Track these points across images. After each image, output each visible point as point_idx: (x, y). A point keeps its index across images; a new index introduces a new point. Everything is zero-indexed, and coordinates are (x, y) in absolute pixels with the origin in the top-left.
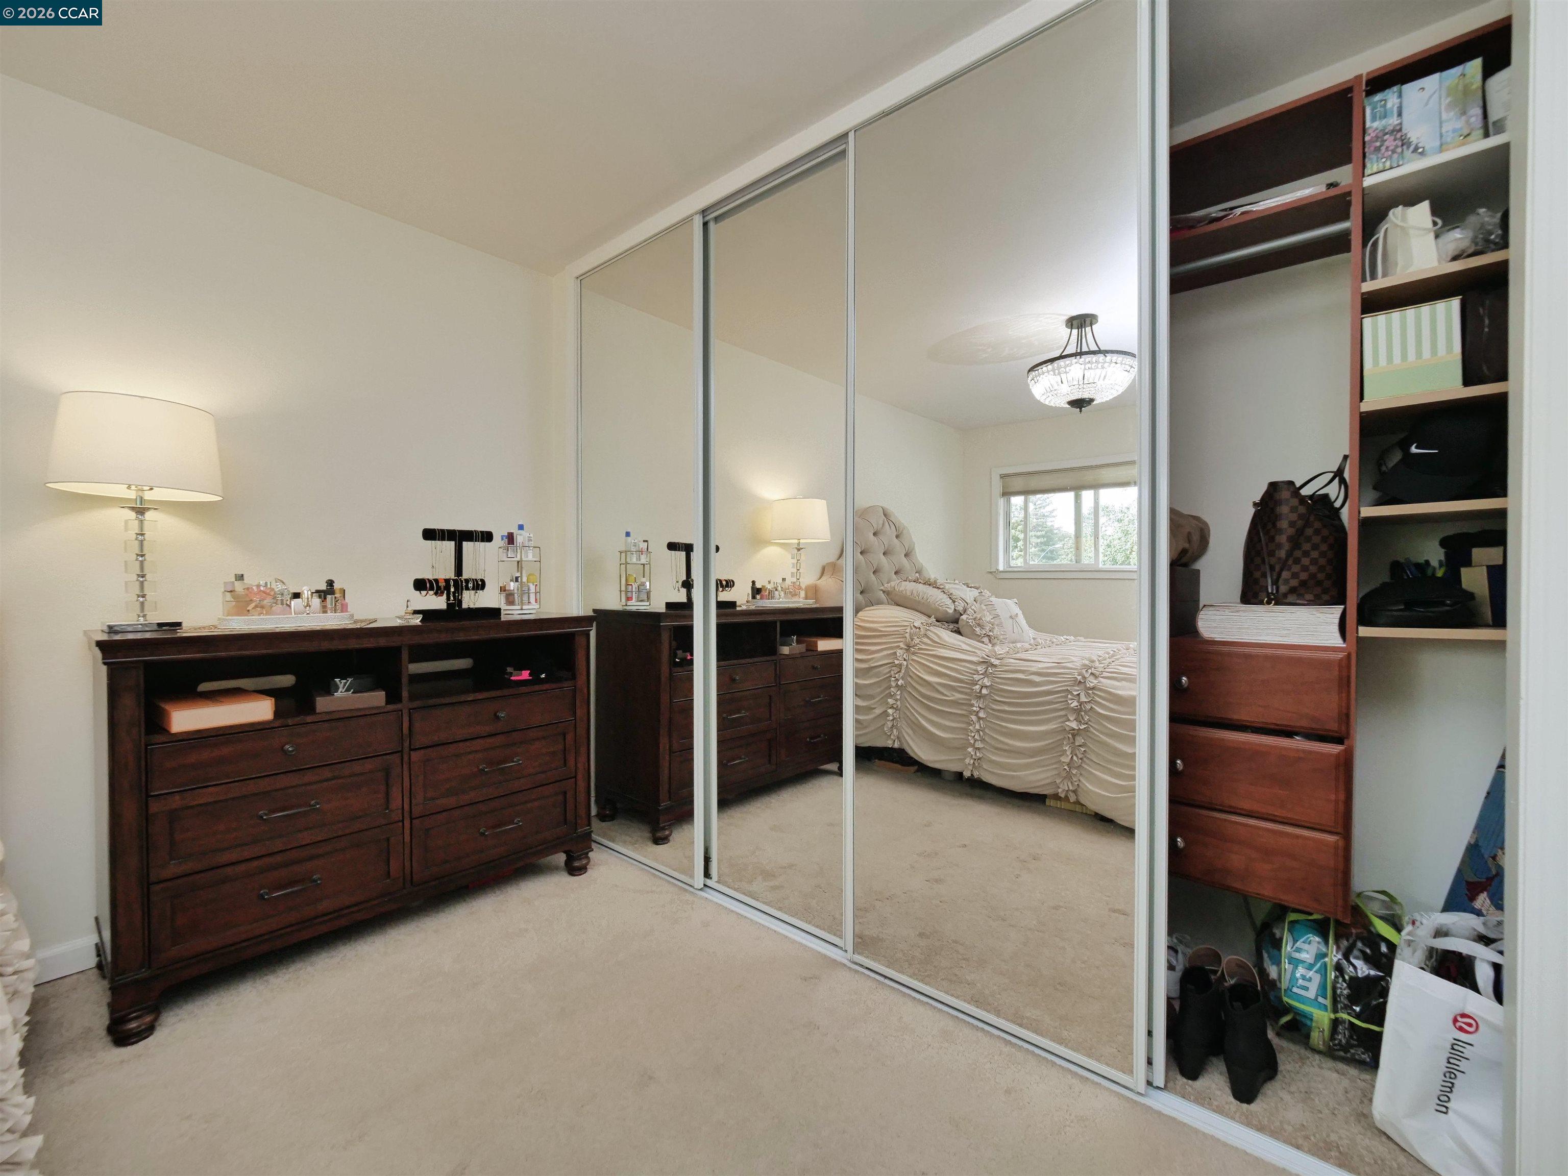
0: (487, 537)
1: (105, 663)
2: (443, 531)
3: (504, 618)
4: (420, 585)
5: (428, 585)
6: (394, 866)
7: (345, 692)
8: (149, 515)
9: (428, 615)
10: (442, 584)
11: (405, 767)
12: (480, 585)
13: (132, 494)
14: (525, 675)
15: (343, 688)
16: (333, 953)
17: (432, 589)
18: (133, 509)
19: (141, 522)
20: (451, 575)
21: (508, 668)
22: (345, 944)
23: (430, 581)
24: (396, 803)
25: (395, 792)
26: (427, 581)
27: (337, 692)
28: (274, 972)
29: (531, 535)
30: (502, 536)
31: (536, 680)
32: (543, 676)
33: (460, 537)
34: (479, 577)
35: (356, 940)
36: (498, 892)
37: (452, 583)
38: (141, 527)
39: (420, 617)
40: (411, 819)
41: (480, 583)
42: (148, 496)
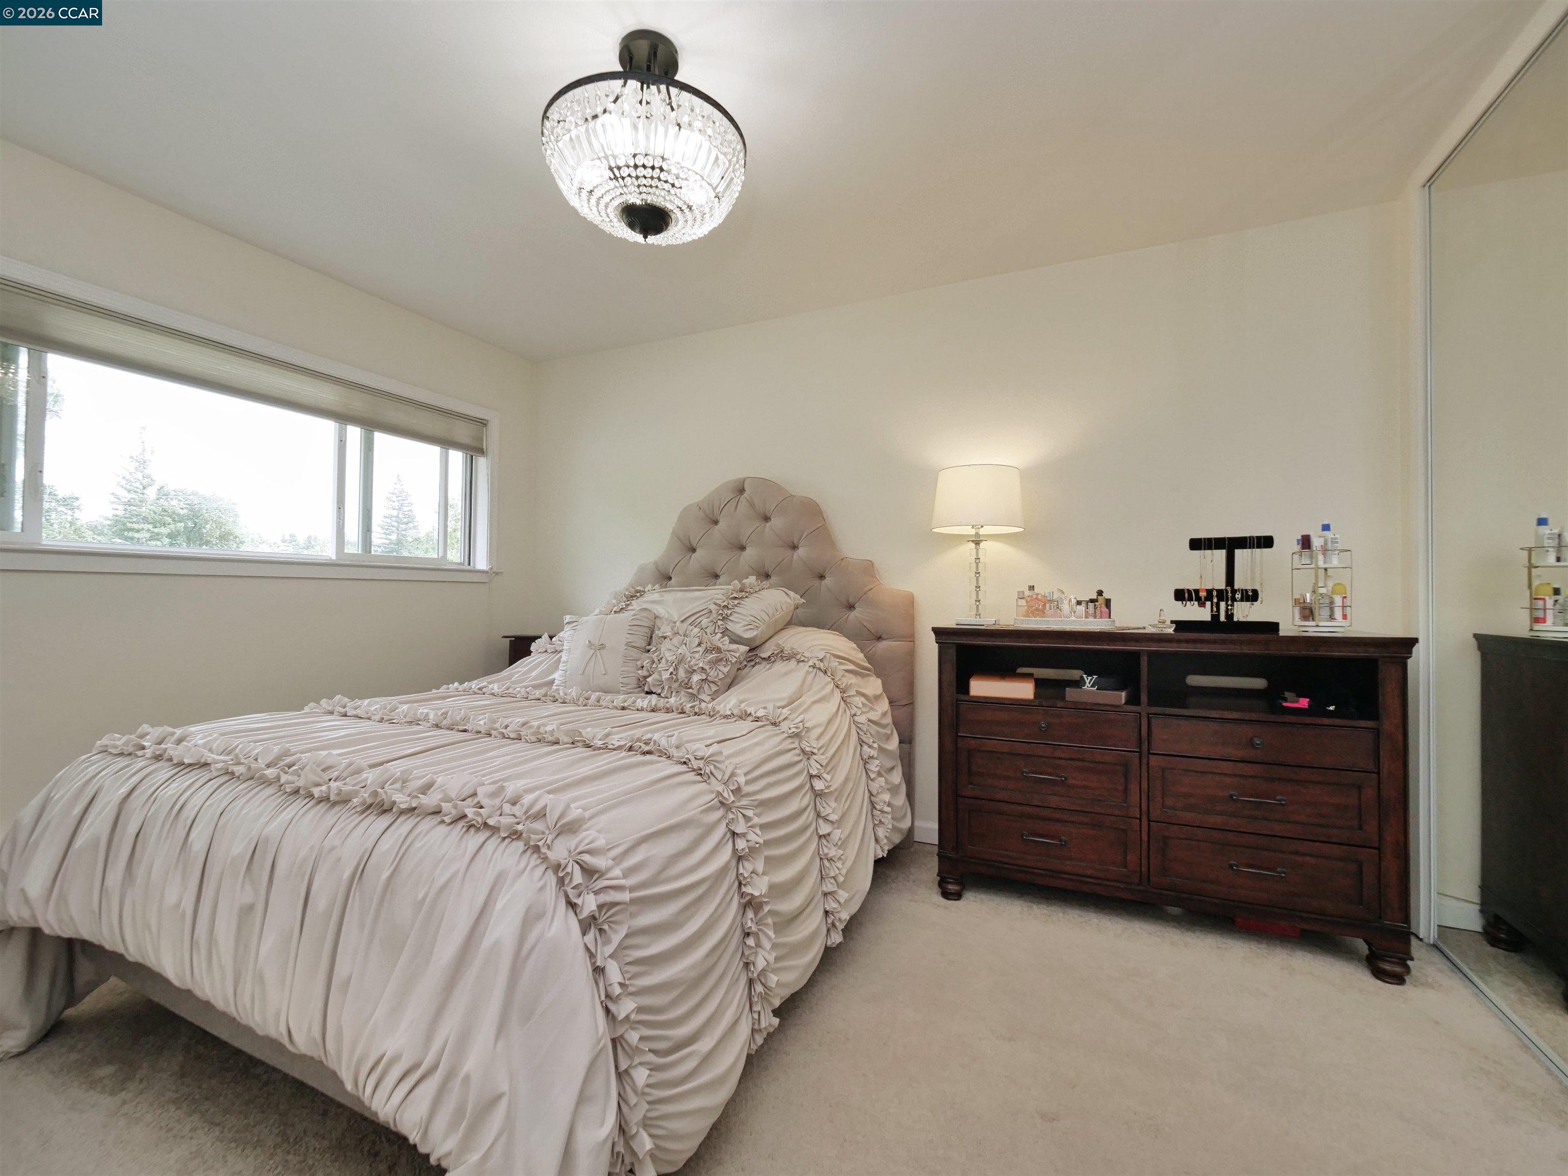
0: (1266, 542)
1: (937, 642)
2: (1210, 540)
3: (1281, 633)
4: (1180, 595)
5: (1186, 595)
6: (1132, 858)
7: (1091, 687)
8: (982, 545)
9: (1181, 626)
10: (1203, 594)
11: (1144, 768)
12: (1252, 596)
13: (973, 532)
14: (1304, 703)
15: (1089, 683)
16: (1083, 914)
17: (1190, 599)
18: (973, 541)
19: (977, 550)
20: (1221, 584)
21: (1286, 693)
22: (1096, 912)
23: (1189, 591)
24: (1134, 798)
25: (1134, 788)
26: (1186, 591)
27: (1084, 686)
28: (1039, 903)
29: (1337, 536)
30: (1298, 540)
31: (1317, 709)
32: (1332, 708)
33: (1231, 545)
34: (1249, 587)
35: (1106, 914)
36: (1264, 946)
37: (1215, 593)
38: (977, 553)
39: (1174, 626)
40: (1149, 820)
41: (1250, 594)
42: (982, 532)
